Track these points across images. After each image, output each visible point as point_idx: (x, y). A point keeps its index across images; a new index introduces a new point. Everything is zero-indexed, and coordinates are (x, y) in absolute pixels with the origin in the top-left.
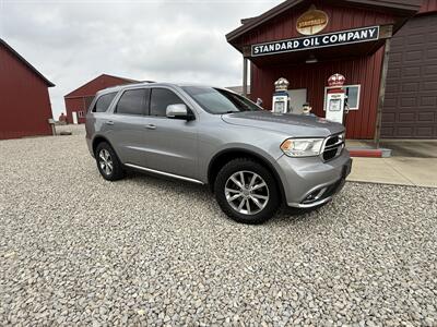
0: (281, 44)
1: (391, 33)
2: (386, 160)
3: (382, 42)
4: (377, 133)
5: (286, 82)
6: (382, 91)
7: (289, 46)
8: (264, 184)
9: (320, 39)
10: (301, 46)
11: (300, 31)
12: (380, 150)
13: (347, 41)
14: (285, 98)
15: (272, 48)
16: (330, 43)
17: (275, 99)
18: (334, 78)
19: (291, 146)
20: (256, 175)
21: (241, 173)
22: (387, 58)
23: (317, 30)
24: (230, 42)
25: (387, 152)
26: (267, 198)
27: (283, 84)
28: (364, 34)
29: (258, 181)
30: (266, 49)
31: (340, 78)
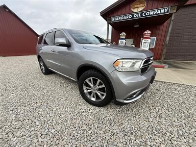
0: (124, 16)
1: (175, 10)
2: (166, 69)
3: (171, 15)
4: (163, 57)
5: (125, 34)
6: (168, 39)
7: (127, 17)
8: (103, 86)
9: (141, 14)
10: (133, 17)
11: (133, 10)
12: (163, 65)
13: (154, 14)
14: (124, 41)
15: (120, 18)
16: (146, 16)
17: (120, 41)
18: (146, 32)
19: (121, 64)
20: (99, 81)
21: (91, 78)
22: (172, 23)
23: (140, 9)
24: (101, 16)
25: (167, 66)
26: (105, 94)
27: (123, 35)
28: (162, 11)
29: (100, 84)
30: (117, 19)
31: (149, 32)
